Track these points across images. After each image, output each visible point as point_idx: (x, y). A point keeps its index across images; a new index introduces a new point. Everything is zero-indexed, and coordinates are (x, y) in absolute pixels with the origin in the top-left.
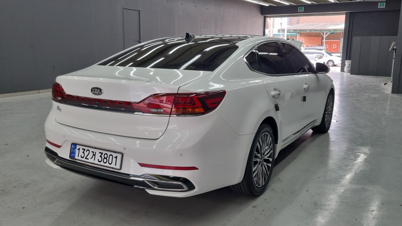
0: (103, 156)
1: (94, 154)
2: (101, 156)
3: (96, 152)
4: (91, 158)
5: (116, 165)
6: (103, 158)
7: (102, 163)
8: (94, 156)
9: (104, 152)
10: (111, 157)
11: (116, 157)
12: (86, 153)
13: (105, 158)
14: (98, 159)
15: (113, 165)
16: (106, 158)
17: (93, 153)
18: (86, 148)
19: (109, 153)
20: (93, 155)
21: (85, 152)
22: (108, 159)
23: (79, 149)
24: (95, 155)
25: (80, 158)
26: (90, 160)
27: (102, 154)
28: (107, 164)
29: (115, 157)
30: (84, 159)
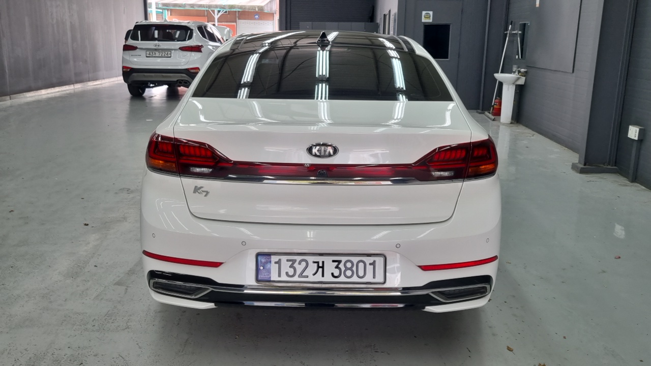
0: (341, 266)
1: (321, 265)
2: (337, 267)
3: (323, 262)
4: (314, 274)
5: (374, 277)
6: (343, 269)
7: (342, 279)
8: (320, 270)
9: (344, 259)
10: (361, 265)
11: (373, 264)
12: (299, 268)
13: (347, 269)
14: (332, 274)
15: (369, 278)
16: (351, 269)
17: (316, 264)
18: (298, 258)
19: (355, 260)
20: (319, 267)
21: (296, 265)
22: (354, 269)
23: (278, 262)
24: (323, 267)
25: (284, 278)
26: (312, 278)
27: (339, 262)
28: (355, 279)
29: (370, 264)
30: (296, 278)
